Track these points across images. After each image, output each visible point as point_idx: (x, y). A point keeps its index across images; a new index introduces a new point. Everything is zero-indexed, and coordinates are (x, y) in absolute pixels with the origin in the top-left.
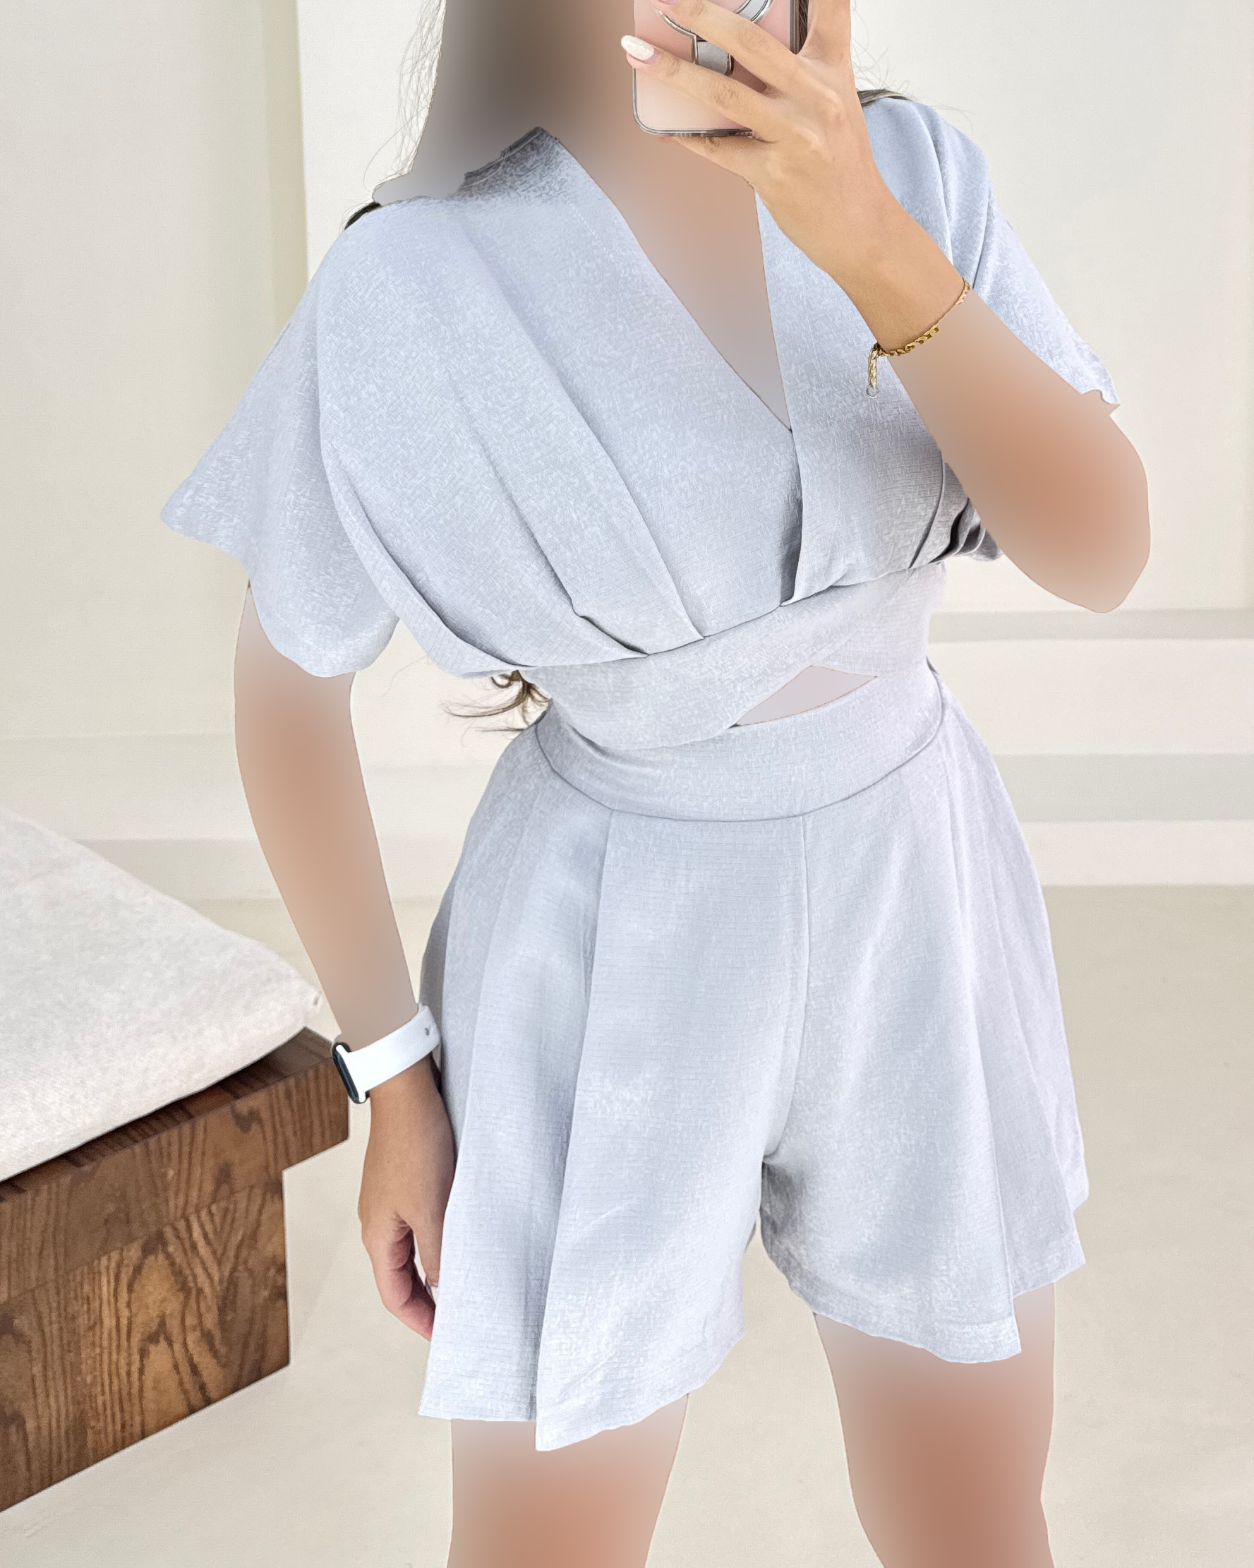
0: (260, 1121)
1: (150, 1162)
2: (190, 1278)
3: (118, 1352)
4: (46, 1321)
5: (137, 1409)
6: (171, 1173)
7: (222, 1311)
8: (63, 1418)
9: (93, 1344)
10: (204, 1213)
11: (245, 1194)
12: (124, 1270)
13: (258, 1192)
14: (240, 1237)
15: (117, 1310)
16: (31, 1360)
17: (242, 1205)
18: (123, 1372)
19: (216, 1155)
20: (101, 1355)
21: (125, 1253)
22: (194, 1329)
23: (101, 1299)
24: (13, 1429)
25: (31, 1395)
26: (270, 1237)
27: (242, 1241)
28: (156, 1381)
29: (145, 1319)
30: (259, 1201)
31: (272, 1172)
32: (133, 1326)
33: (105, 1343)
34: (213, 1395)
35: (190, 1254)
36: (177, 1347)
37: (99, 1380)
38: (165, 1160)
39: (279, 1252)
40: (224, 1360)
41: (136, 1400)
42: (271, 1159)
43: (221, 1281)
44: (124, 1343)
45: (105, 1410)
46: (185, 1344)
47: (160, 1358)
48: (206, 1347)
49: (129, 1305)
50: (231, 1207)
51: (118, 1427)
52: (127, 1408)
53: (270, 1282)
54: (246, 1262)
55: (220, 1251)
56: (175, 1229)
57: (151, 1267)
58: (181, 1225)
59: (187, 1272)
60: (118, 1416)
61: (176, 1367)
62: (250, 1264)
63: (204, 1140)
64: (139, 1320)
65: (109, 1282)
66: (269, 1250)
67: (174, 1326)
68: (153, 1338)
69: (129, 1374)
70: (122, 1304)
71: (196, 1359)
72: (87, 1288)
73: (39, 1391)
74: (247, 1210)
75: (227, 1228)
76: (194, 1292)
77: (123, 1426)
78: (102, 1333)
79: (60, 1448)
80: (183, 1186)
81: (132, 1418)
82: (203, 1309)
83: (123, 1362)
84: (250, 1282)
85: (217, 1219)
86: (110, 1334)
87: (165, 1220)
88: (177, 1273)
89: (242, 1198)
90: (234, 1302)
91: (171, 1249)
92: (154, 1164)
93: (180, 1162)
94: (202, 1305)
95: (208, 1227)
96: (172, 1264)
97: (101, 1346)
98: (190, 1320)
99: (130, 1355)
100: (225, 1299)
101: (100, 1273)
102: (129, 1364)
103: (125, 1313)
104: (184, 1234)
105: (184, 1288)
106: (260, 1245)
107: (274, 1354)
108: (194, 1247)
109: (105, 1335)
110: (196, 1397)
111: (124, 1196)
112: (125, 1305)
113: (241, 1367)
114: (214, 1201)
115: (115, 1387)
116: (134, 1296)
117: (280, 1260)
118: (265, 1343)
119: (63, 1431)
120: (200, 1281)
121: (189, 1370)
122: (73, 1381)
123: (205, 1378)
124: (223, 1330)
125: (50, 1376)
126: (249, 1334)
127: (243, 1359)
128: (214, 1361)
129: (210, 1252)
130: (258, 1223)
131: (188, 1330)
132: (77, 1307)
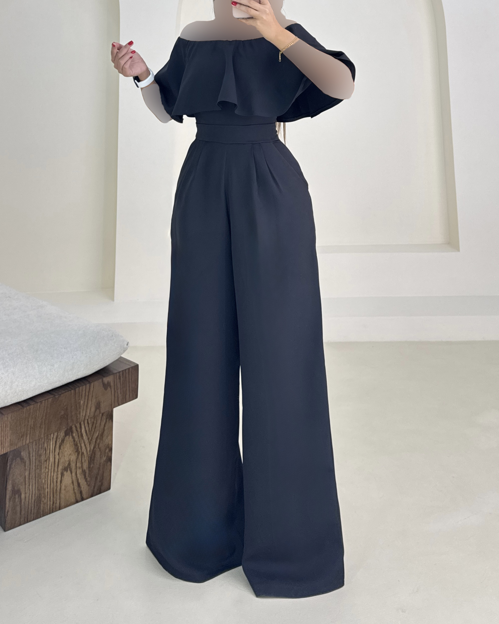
0: (110, 387)
1: (76, 397)
2: (80, 448)
3: (54, 473)
4: (31, 455)
5: (58, 497)
7: (89, 463)
8: (33, 495)
10: (86, 422)
12: (58, 440)
13: (104, 417)
15: (55, 455)
16: (25, 470)
17: (99, 422)
18: (55, 481)
19: (96, 398)
20: (48, 472)
21: (59, 433)
22: (80, 468)
23: (50, 450)
24: (17, 496)
25: (24, 483)
26: (107, 437)
27: (98, 436)
28: (66, 487)
29: (65, 459)
30: (105, 421)
32: (59, 463)
33: (50, 468)
34: (84, 496)
35: (80, 437)
36: (74, 474)
37: (46, 482)
38: (80, 397)
39: (111, 441)
40: (89, 483)
41: (58, 494)
42: (113, 402)
43: (90, 451)
44: (56, 469)
45: (48, 495)
46: (76, 474)
47: (68, 479)
48: (83, 477)
49: (59, 454)
51: (52, 503)
52: (55, 496)
53: (106, 454)
55: (90, 439)
56: (76, 427)
57: (67, 441)
58: (78, 425)
59: (79, 445)
60: (52, 498)
61: (73, 482)
62: (100, 446)
63: (93, 390)
64: (62, 461)
65: (53, 444)
66: (107, 441)
67: (73, 465)
68: (65, 469)
69: (57, 482)
71: (80, 481)
72: (45, 445)
73: (27, 482)
74: (100, 424)
75: (93, 430)
76: (80, 453)
78: (49, 464)
79: (31, 507)
80: (85, 408)
81: (56, 500)
82: (83, 461)
83: (55, 477)
84: (100, 453)
85: (90, 426)
86: (52, 464)
88: (76, 445)
90: (94, 460)
91: (74, 435)
93: (85, 399)
94: (83, 459)
95: (87, 428)
96: (74, 441)
97: (48, 469)
98: (79, 465)
99: (57, 474)
100: (91, 458)
101: (50, 439)
102: (57, 478)
103: (57, 457)
104: (79, 430)
105: (77, 451)
106: (104, 438)
107: (105, 484)
108: (82, 435)
109: (50, 465)
110: (78, 496)
112: (57, 453)
113: (94, 488)
115: (52, 487)
116: (60, 451)
117: (110, 446)
118: (103, 479)
119: (33, 500)
120: (83, 449)
121: (77, 485)
122: (38, 481)
123: (82, 489)
124: (89, 471)
125: (31, 477)
126: (98, 474)
127: (95, 484)
128: (86, 483)
129: (87, 438)
130: (104, 430)
131: (78, 468)
132: (42, 452)
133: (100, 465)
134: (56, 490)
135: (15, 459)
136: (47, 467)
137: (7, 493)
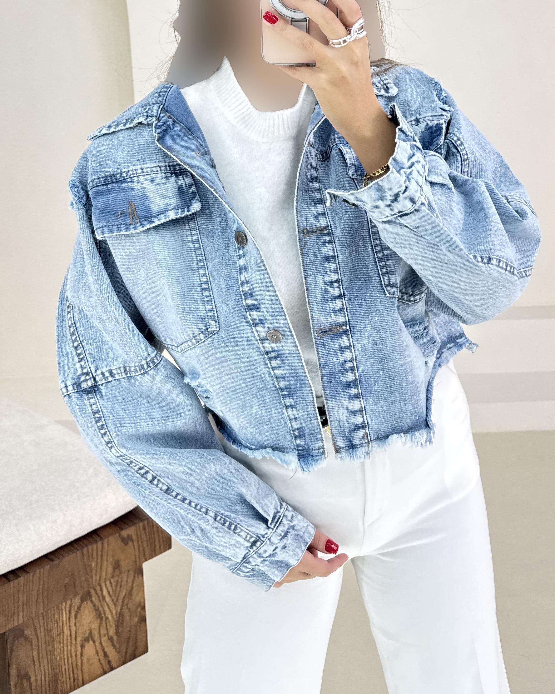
0: (132, 541)
1: (84, 559)
2: (102, 612)
3: (71, 646)
4: (38, 632)
5: (80, 671)
6: (93, 564)
7: (117, 627)
8: (47, 676)
9: (60, 642)
10: (108, 583)
11: (126, 574)
12: (73, 609)
13: (132, 573)
14: (124, 594)
15: (70, 627)
16: (32, 649)
17: (125, 579)
18: (73, 655)
19: (113, 556)
20: (63, 647)
21: (73, 601)
22: (105, 635)
23: (63, 621)
24: (25, 681)
25: (32, 665)
26: (138, 593)
28: (88, 659)
29: (83, 630)
30: (132, 577)
31: (138, 563)
32: (77, 634)
33: (65, 642)
34: (114, 665)
35: (102, 601)
36: (97, 643)
37: (62, 658)
38: (91, 558)
39: (142, 600)
40: (118, 650)
41: (80, 668)
42: (137, 558)
43: (116, 614)
44: (74, 642)
45: (66, 672)
46: (101, 642)
48: (110, 644)
49: (75, 625)
50: (120, 580)
51: (72, 680)
52: (75, 672)
53: (138, 614)
54: (127, 605)
55: (115, 600)
56: (95, 590)
57: (85, 607)
58: (98, 588)
59: (101, 609)
60: (72, 675)
61: (97, 653)
62: (129, 606)
63: (108, 549)
64: (79, 632)
65: (66, 614)
66: (137, 599)
67: (96, 634)
68: (86, 640)
69: (76, 656)
70: (72, 624)
71: (106, 649)
72: (56, 617)
73: (36, 663)
74: (127, 581)
75: (118, 590)
76: (104, 619)
77: (74, 680)
78: (63, 637)
79: (46, 689)
80: (99, 570)
81: (78, 676)
82: (108, 627)
83: (73, 651)
84: (129, 614)
85: (114, 586)
86: (67, 637)
87: (91, 586)
88: (97, 610)
89: (124, 576)
90: (122, 623)
91: (93, 599)
92: (86, 560)
93: (97, 559)
94: (108, 625)
95: (110, 589)
96: (94, 606)
97: (63, 643)
98: (103, 632)
99: (76, 647)
100: (118, 621)
101: (62, 610)
102: (76, 651)
103: (73, 628)
104: (99, 592)
105: (100, 617)
106: (133, 597)
107: (141, 647)
108: (104, 598)
109: (65, 638)
110: (106, 667)
111: (72, 575)
112: (73, 624)
113: (126, 653)
114: (113, 577)
115: (70, 662)
116: (77, 620)
117: (142, 604)
118: (137, 642)
119: (47, 681)
120: (107, 613)
121: (103, 654)
122: (51, 659)
123: (110, 658)
124: (118, 636)
125: (41, 657)
126: (129, 638)
127: (127, 650)
128: (114, 650)
129: (111, 600)
130: (132, 587)
131: (102, 636)
132: (52, 625)
133: (131, 628)
134: (77, 665)
135: (18, 640)
136: (62, 642)
137: (11, 680)
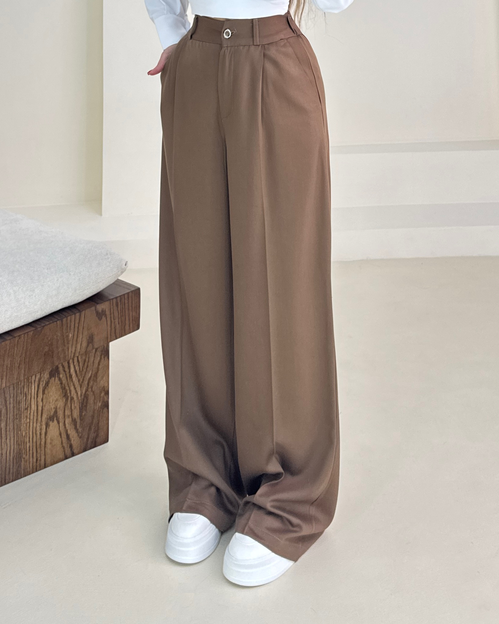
0: (106, 316)
1: (63, 329)
2: (68, 391)
3: (37, 423)
5: (43, 452)
6: (71, 335)
7: (81, 410)
8: (12, 451)
9: (27, 417)
10: (76, 360)
12: (41, 383)
13: (98, 353)
15: (37, 402)
17: (92, 359)
18: (38, 433)
19: (88, 330)
20: (30, 422)
21: (42, 375)
22: (69, 417)
23: (31, 395)
26: (103, 377)
27: (91, 376)
28: (52, 440)
29: (50, 407)
30: (99, 359)
32: (43, 411)
33: (32, 418)
34: (75, 451)
35: (68, 379)
36: (61, 424)
37: (28, 434)
38: (69, 329)
39: (106, 385)
40: (80, 435)
41: (43, 448)
43: (81, 395)
44: (39, 419)
45: (30, 450)
46: (65, 424)
47: (54, 430)
48: (73, 427)
49: (42, 400)
50: (87, 360)
51: (35, 460)
52: (39, 451)
53: (102, 399)
54: (92, 388)
55: (81, 380)
56: (63, 367)
57: (52, 384)
58: (66, 364)
59: (67, 388)
60: (35, 454)
61: (60, 434)
62: (94, 389)
63: (84, 322)
64: (45, 409)
65: (35, 388)
66: (102, 384)
67: (60, 414)
68: (51, 418)
69: (41, 434)
70: (40, 399)
71: (69, 432)
72: (26, 389)
74: (93, 362)
75: (85, 370)
76: (69, 399)
77: (37, 461)
78: (30, 412)
79: (10, 466)
80: (75, 342)
81: (40, 457)
82: (73, 408)
83: (38, 428)
84: (93, 398)
85: (81, 365)
86: (34, 413)
88: (63, 388)
90: (86, 406)
91: (61, 376)
92: (64, 331)
93: (74, 331)
94: (73, 405)
95: (77, 368)
96: (61, 383)
97: (30, 419)
98: (68, 412)
99: (41, 425)
100: (82, 404)
101: (32, 383)
102: (41, 429)
103: (40, 404)
104: (67, 369)
105: (65, 396)
106: (98, 381)
107: (102, 435)
108: (71, 376)
109: (32, 414)
110: (68, 451)
113: (88, 440)
116: (45, 396)
117: (106, 388)
118: (98, 429)
119: (11, 457)
120: (72, 393)
121: (65, 436)
122: (17, 433)
123: (72, 442)
124: (81, 420)
125: (8, 429)
126: (92, 423)
127: (88, 435)
128: (76, 434)
129: (77, 380)
130: (98, 369)
131: (66, 417)
132: (21, 397)
133: (94, 413)
136: (29, 417)
